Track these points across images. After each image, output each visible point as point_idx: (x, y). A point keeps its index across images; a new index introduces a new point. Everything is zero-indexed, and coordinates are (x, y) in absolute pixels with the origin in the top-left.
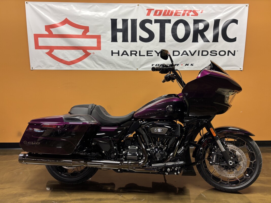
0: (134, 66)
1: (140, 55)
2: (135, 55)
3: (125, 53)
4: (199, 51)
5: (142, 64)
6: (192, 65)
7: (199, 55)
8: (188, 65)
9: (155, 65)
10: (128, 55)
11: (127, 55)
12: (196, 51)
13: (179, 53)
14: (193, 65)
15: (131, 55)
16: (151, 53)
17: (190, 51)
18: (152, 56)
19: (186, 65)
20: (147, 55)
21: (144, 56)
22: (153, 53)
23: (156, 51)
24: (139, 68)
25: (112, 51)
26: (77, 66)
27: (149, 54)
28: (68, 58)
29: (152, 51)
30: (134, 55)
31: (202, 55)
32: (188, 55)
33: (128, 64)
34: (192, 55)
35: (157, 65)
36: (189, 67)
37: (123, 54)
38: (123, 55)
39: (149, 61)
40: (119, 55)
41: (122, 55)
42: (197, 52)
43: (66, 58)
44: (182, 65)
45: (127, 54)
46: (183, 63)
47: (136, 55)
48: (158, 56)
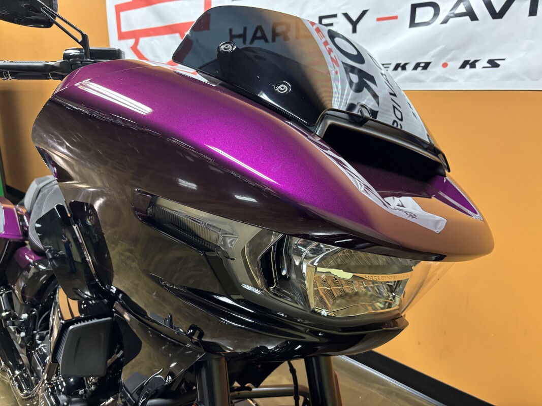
1: (298, 36)
2: (286, 34)
3: (259, 34)
6: (493, 64)
7: (533, 12)
8: (473, 65)
10: (267, 41)
13: (437, 13)
14: (497, 66)
15: (274, 40)
16: (332, 24)
19: (463, 66)
22: (337, 23)
23: (346, 15)
25: (231, 30)
29: (335, 16)
30: (282, 37)
32: (474, 17)
34: (497, 15)
36: (477, 75)
37: (255, 38)
38: (255, 41)
40: (245, 42)
41: (252, 41)
44: (445, 65)
45: (264, 37)
46: (449, 56)
47: (287, 38)
48: (354, 31)
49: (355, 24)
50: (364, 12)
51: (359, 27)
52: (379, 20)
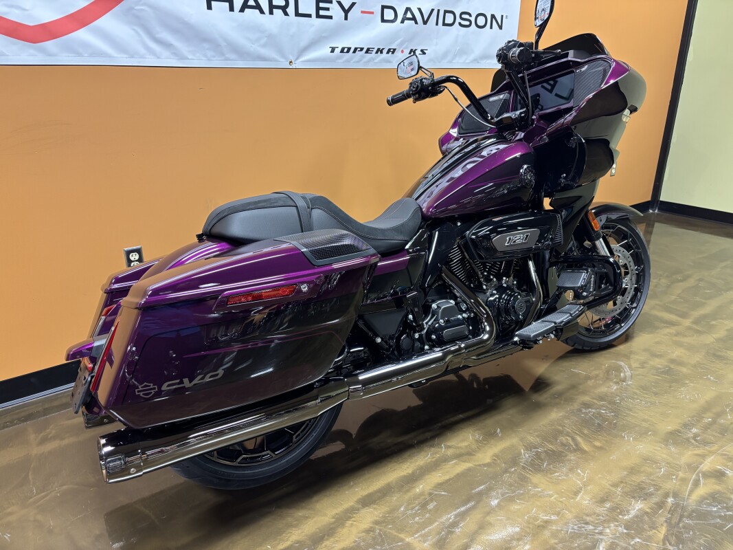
0: (281, 52)
1: (297, 14)
2: (284, 9)
3: (251, 3)
4: (439, 10)
5: (303, 44)
6: (423, 52)
7: (437, 24)
9: (339, 49)
10: (262, 12)
11: (257, 11)
12: (433, 10)
13: (396, 15)
14: (425, 53)
15: (271, 13)
16: (328, 9)
17: (420, 9)
18: (330, 17)
20: (318, 16)
21: (309, 16)
22: (333, 9)
23: (340, 3)
24: (296, 59)
26: (69, 49)
27: (322, 13)
28: (24, 10)
29: (331, 2)
30: (280, 11)
31: (444, 24)
32: (416, 23)
33: (264, 46)
34: (425, 22)
35: (346, 50)
37: (245, 6)
38: (246, 10)
39: (323, 35)
40: (232, 9)
41: (242, 10)
42: (435, 13)
43: (17, 11)
44: (402, 51)
45: (258, 7)
46: (404, 46)
47: (286, 14)
48: (346, 18)
49: (346, 12)
50: (353, 4)
51: (349, 15)
52: (363, 12)
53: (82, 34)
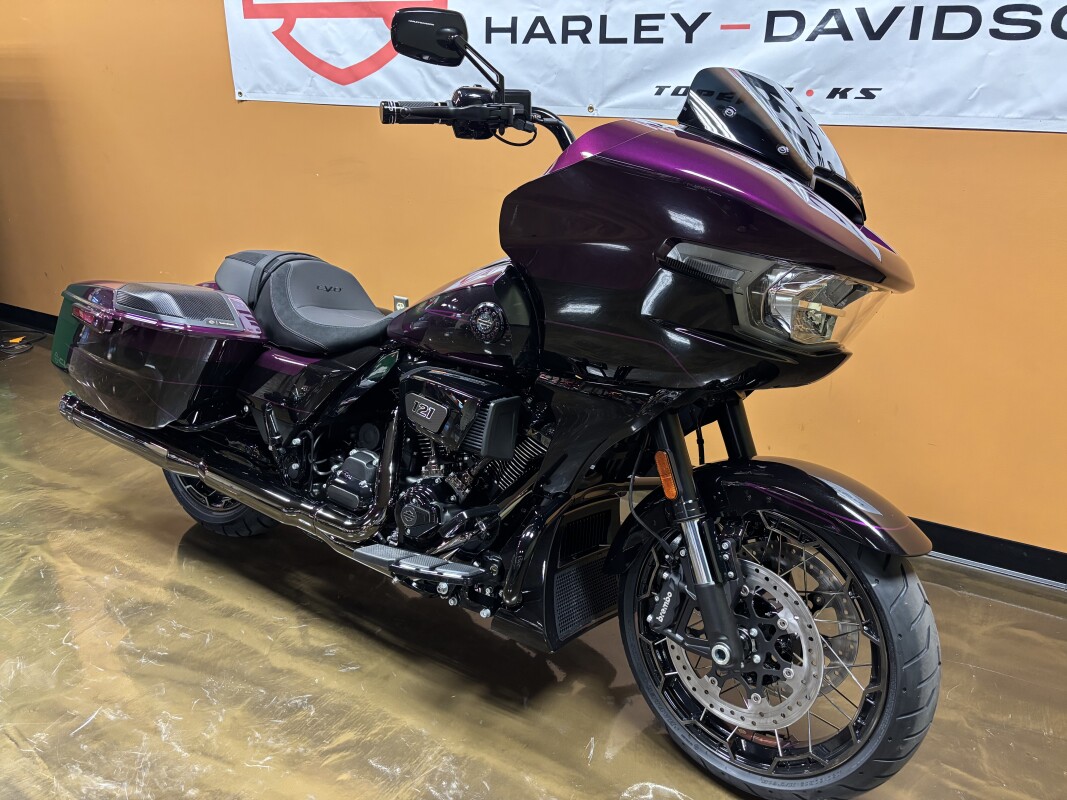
0: (574, 90)
1: (603, 40)
2: (583, 35)
3: (539, 30)
4: (918, 11)
5: (611, 81)
6: (867, 94)
7: (914, 35)
8: (844, 95)
9: (672, 90)
10: (552, 41)
11: (546, 41)
12: (897, 11)
13: (801, 26)
14: (872, 97)
15: (565, 41)
16: (656, 28)
17: (862, 14)
18: (660, 41)
19: (832, 95)
20: (638, 40)
21: (624, 41)
22: (665, 27)
23: (677, 17)
24: (598, 106)
25: (489, 20)
26: (366, 90)
27: (644, 35)
28: (339, 55)
29: (661, 17)
30: (578, 37)
31: (938, 34)
32: (847, 36)
33: (552, 85)
34: (875, 35)
35: (682, 91)
36: (848, 107)
37: (531, 35)
38: (532, 40)
39: (646, 68)
40: (514, 40)
41: (526, 41)
42: (906, 18)
43: (334, 56)
44: (810, 93)
45: (548, 35)
46: (815, 82)
47: (586, 41)
48: (689, 39)
49: (690, 31)
50: (704, 16)
51: (695, 34)
52: (723, 27)
53: (377, 77)
